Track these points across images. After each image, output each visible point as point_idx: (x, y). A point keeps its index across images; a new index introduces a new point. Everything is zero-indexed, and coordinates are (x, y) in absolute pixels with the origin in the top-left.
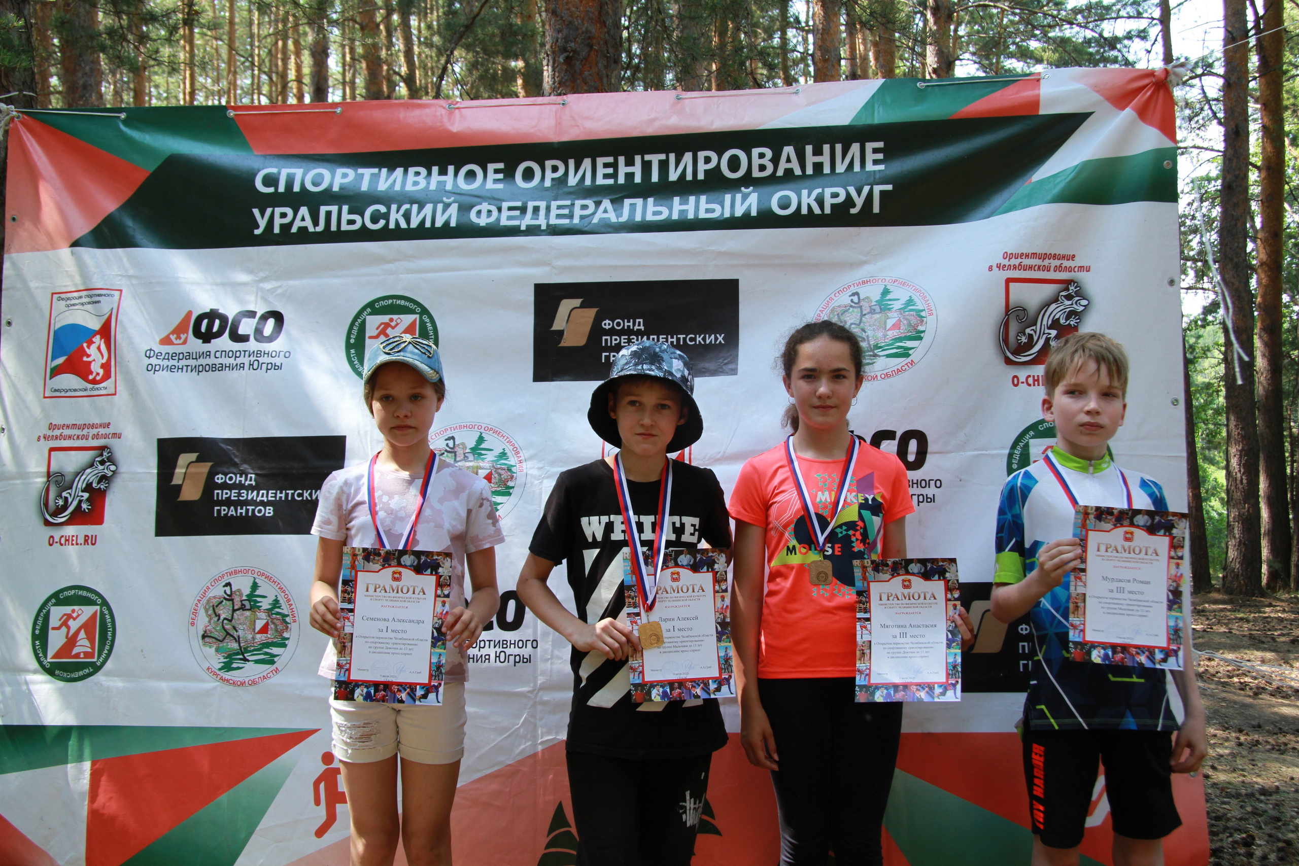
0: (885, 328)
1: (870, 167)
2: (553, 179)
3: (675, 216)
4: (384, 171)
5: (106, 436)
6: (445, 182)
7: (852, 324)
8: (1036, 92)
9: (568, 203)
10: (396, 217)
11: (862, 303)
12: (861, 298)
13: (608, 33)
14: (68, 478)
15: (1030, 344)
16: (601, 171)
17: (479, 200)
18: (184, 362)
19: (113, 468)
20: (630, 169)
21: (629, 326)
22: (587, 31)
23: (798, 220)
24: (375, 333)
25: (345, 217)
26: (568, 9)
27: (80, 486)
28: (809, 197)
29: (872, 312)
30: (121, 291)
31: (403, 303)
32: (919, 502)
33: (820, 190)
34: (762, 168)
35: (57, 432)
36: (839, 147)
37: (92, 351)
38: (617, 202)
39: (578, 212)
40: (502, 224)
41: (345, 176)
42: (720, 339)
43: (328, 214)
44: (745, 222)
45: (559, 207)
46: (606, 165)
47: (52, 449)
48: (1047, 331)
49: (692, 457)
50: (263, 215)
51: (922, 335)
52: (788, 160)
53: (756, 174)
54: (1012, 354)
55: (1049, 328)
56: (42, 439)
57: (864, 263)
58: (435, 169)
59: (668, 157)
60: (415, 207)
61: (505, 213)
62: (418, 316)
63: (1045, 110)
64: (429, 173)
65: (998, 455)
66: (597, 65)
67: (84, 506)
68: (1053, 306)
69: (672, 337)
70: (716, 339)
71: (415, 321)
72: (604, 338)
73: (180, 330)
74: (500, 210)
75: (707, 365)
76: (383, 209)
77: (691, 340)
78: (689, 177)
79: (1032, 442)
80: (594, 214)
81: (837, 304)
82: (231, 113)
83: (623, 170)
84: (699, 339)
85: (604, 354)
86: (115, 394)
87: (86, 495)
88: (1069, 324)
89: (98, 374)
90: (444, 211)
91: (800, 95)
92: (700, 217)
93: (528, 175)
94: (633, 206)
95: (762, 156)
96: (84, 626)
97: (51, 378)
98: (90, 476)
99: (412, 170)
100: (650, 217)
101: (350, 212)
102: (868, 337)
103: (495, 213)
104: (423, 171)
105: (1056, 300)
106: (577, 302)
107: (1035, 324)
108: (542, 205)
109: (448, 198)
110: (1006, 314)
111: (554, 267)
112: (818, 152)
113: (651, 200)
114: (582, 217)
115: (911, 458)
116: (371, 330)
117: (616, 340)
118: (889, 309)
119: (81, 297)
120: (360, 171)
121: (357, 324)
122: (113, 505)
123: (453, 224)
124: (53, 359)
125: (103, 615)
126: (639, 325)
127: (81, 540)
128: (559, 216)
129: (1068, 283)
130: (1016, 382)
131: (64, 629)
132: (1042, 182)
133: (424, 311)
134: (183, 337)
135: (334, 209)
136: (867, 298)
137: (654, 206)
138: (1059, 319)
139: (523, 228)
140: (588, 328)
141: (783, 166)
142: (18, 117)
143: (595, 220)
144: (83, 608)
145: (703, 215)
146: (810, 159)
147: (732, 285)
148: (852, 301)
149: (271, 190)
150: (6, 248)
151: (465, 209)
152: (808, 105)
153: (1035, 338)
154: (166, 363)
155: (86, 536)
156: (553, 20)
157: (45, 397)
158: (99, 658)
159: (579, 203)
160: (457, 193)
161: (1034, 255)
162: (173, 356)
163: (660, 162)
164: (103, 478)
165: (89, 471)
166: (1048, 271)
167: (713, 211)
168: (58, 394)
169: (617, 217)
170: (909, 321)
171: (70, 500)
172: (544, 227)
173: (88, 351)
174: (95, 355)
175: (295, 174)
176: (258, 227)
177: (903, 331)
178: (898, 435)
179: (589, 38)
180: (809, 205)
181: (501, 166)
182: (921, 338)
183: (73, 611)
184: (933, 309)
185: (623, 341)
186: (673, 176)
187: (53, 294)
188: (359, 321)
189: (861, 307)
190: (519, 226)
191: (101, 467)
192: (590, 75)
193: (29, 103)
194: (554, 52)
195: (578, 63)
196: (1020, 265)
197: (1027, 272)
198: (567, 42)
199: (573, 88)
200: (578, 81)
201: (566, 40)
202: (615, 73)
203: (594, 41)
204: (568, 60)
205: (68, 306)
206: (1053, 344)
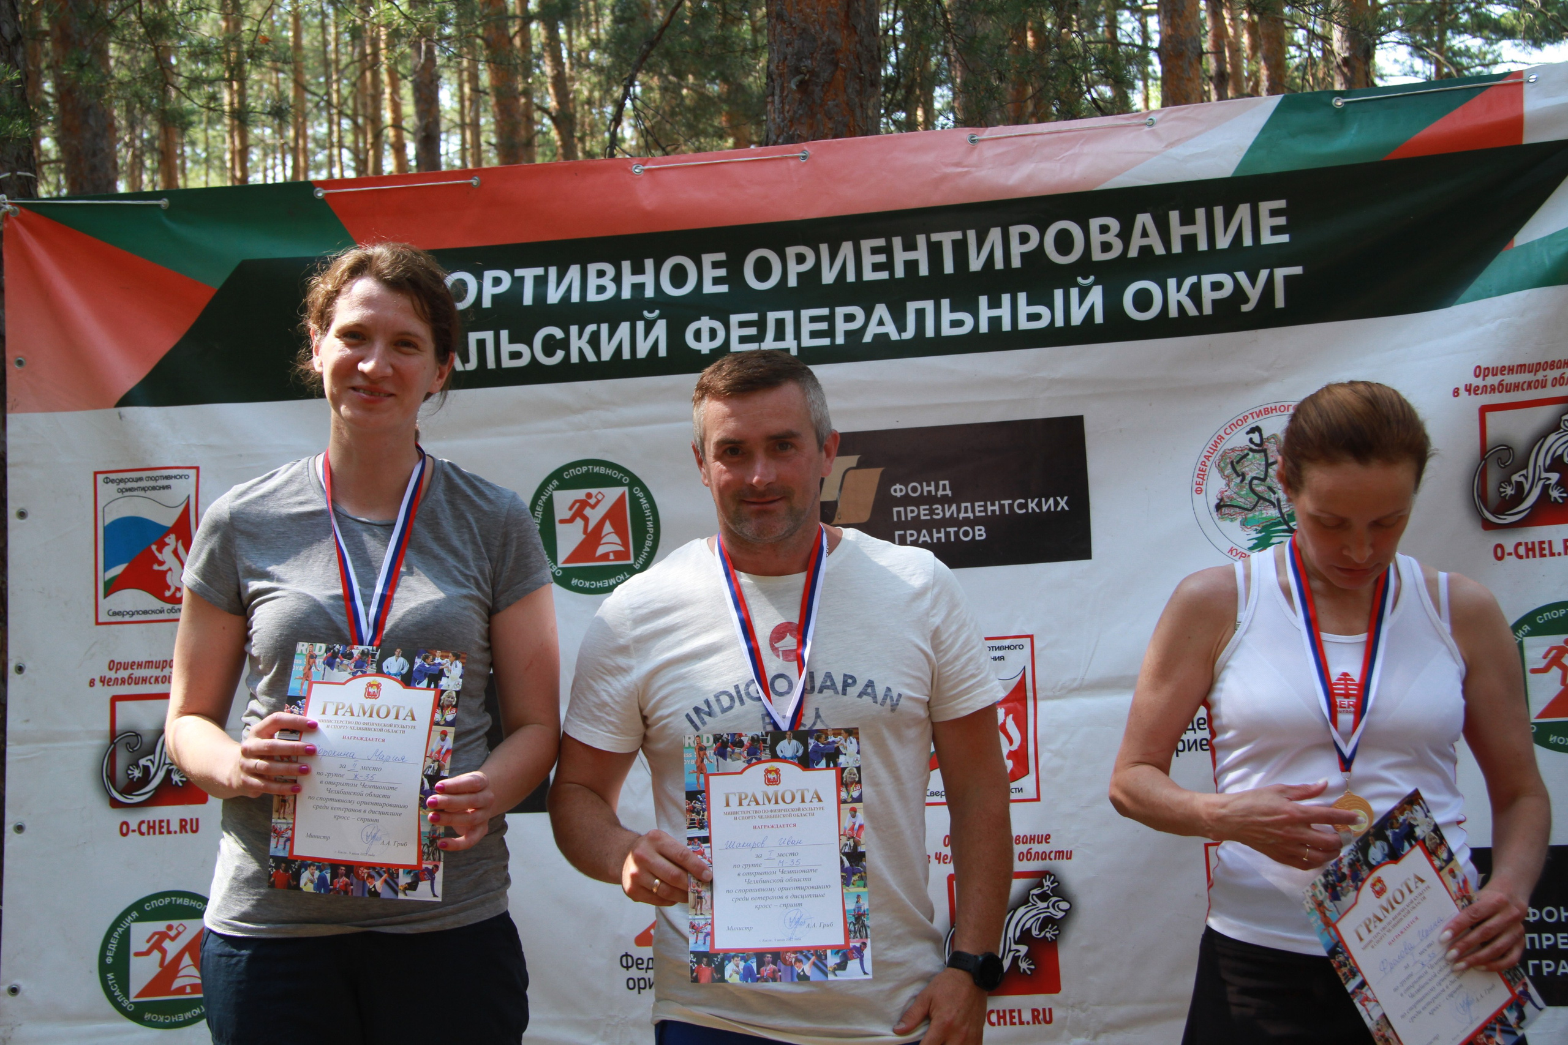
1: (1267, 238)
2: (799, 275)
3: (984, 328)
4: (553, 271)
6: (643, 284)
7: (1254, 478)
8: (1515, 109)
9: (825, 311)
10: (579, 343)
11: (1267, 445)
12: (1265, 436)
13: (861, 42)
14: (147, 739)
15: (1520, 495)
16: (868, 260)
17: (694, 313)
20: (911, 255)
21: (929, 492)
22: (830, 42)
23: (1165, 326)
24: (568, 515)
25: (506, 347)
26: (801, 11)
27: (165, 749)
28: (1179, 289)
30: (197, 468)
31: (603, 470)
33: (1193, 279)
34: (1106, 247)
35: (123, 674)
36: (1218, 211)
37: (167, 555)
38: (897, 309)
39: (841, 327)
41: (497, 281)
42: (1063, 503)
43: (481, 344)
44: (1087, 333)
45: (813, 319)
46: (875, 251)
47: (113, 699)
48: (1544, 475)
49: (1037, 686)
52: (1145, 234)
53: (1098, 256)
54: (1493, 513)
55: (1547, 470)
56: (98, 683)
57: (1264, 381)
58: (626, 265)
59: (965, 236)
60: (605, 328)
61: (736, 333)
62: (626, 489)
63: (1530, 138)
64: (619, 272)
66: (845, 91)
67: (175, 778)
68: (1552, 437)
69: (993, 504)
70: (1056, 504)
71: (623, 495)
72: (895, 510)
74: (727, 327)
75: (1046, 543)
76: (559, 333)
77: (1020, 506)
78: (999, 265)
79: (1528, 641)
80: (864, 327)
81: (1229, 446)
82: (323, 191)
83: (900, 257)
84: (1032, 505)
85: (897, 533)
89: (179, 589)
90: (647, 333)
92: (1020, 327)
93: (763, 270)
94: (920, 314)
95: (1104, 229)
96: (187, 948)
97: (106, 595)
99: (593, 268)
100: (947, 331)
101: (512, 341)
102: (1278, 500)
103: (721, 333)
104: (610, 270)
105: (1555, 427)
106: (852, 460)
107: (1526, 467)
108: (788, 316)
109: (651, 312)
110: (1483, 458)
112: (1188, 219)
113: (945, 304)
114: (847, 334)
116: (562, 511)
117: (912, 511)
119: (141, 479)
120: (518, 272)
121: (540, 503)
123: (662, 352)
126: (944, 489)
127: (176, 826)
128: (814, 334)
130: (1499, 554)
133: (635, 482)
135: (488, 336)
136: (1274, 436)
137: (952, 311)
138: (1561, 456)
140: (871, 498)
141: (1137, 242)
142: (14, 212)
143: (868, 338)
144: (185, 922)
145: (1024, 324)
146: (1177, 231)
147: (1075, 424)
148: (1251, 440)
151: (676, 327)
152: (1171, 145)
153: (1527, 487)
155: (183, 820)
156: (779, 27)
157: (99, 623)
159: (841, 311)
160: (661, 302)
161: (1522, 368)
163: (955, 243)
166: (1544, 387)
167: (1038, 317)
168: (118, 618)
169: (899, 332)
171: (153, 770)
172: (794, 352)
173: (159, 556)
174: (173, 564)
179: (833, 51)
180: (1179, 303)
181: (721, 256)
183: (173, 927)
185: (922, 512)
186: (976, 264)
188: (544, 498)
189: (1265, 451)
192: (837, 106)
193: (27, 188)
194: (781, 75)
195: (817, 89)
196: (1500, 384)
197: (1512, 393)
198: (799, 60)
199: (811, 126)
200: (819, 116)
201: (799, 56)
202: (873, 101)
203: (841, 56)
204: (802, 85)
205: (121, 491)
206: (1555, 494)
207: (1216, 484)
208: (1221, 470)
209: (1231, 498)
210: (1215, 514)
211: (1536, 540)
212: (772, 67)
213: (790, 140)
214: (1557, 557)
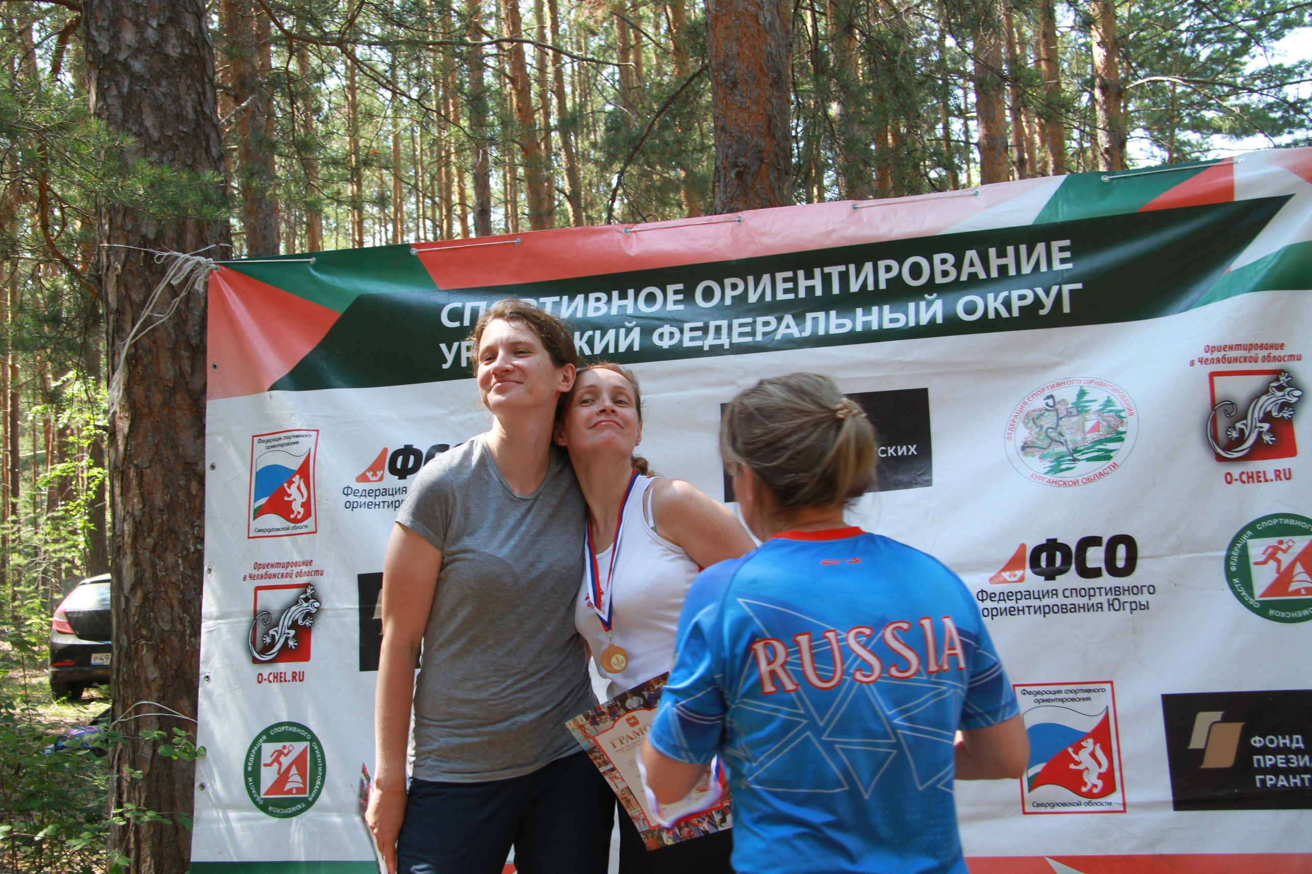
0: (1083, 431)
1: (1057, 266)
2: (733, 297)
3: (859, 328)
4: (565, 298)
5: (309, 574)
6: (626, 306)
7: (1049, 428)
8: (1229, 178)
9: (750, 320)
11: (1058, 406)
12: (1057, 400)
13: (778, 145)
14: (275, 616)
15: (1242, 439)
16: (780, 286)
17: (660, 323)
18: (380, 499)
19: (317, 604)
20: (810, 283)
22: (757, 145)
23: (985, 325)
26: (737, 125)
27: (286, 623)
28: (995, 300)
29: (1069, 414)
30: (318, 431)
32: (1132, 609)
33: (1006, 293)
34: (945, 274)
35: (262, 571)
36: (1023, 248)
37: (293, 491)
38: (799, 318)
39: (760, 329)
40: (685, 345)
42: (913, 449)
44: (931, 330)
45: (741, 325)
46: (785, 280)
47: (258, 588)
48: (1259, 425)
50: (450, 349)
51: (1123, 436)
52: (972, 264)
53: (939, 280)
54: (1223, 450)
55: (1261, 421)
56: (248, 578)
57: (1056, 365)
58: (615, 294)
59: (847, 268)
60: (598, 333)
61: (687, 335)
63: (1240, 196)
64: (610, 299)
65: (1215, 557)
66: (768, 178)
67: (291, 643)
68: (1264, 398)
70: (908, 450)
73: (375, 467)
74: (682, 331)
75: (901, 477)
77: (883, 451)
78: (871, 287)
80: (776, 330)
81: (1031, 408)
82: (414, 251)
83: (803, 284)
84: (891, 451)
86: (315, 532)
87: (292, 632)
88: (1283, 417)
89: (299, 513)
90: (627, 336)
91: (980, 196)
92: (885, 327)
93: (708, 294)
94: (815, 319)
95: (944, 261)
96: (294, 762)
97: (255, 518)
98: (296, 613)
99: (592, 296)
100: (833, 331)
102: (1066, 441)
103: (677, 335)
104: (604, 297)
105: (1266, 392)
107: (1246, 418)
108: (724, 323)
109: (630, 322)
110: (1213, 409)
111: (739, 386)
112: (1002, 254)
113: (833, 313)
114: (765, 334)
115: (1120, 564)
118: (1087, 411)
119: (280, 439)
120: (542, 300)
122: (318, 641)
123: (636, 348)
124: (255, 501)
125: (313, 751)
127: (289, 677)
128: (741, 335)
129: (1278, 373)
130: (1229, 479)
131: (276, 765)
132: (1242, 270)
134: (379, 473)
136: (1063, 400)
137: (837, 318)
138: (1270, 412)
139: (706, 348)
141: (966, 270)
142: (217, 269)
143: (778, 336)
144: (293, 744)
145: (887, 325)
146: (995, 262)
147: (922, 394)
148: (1047, 404)
149: (457, 324)
150: (208, 395)
151: (647, 332)
152: (989, 206)
153: (1247, 432)
154: (363, 500)
155: (294, 673)
156: (723, 136)
157: (249, 538)
158: (310, 793)
159: (760, 320)
160: (638, 317)
161: (1238, 347)
162: (370, 493)
163: (840, 273)
164: (308, 615)
165: (294, 608)
166: (1256, 362)
167: (897, 320)
168: (261, 534)
169: (800, 333)
170: (1108, 422)
171: (277, 638)
172: (727, 346)
173: (289, 491)
174: (296, 495)
175: (478, 307)
176: (445, 361)
177: (1102, 433)
178: (1105, 541)
179: (760, 152)
180: (996, 310)
181: (680, 286)
182: (1121, 440)
183: (284, 747)
184: (1133, 408)
186: (854, 287)
187: (254, 436)
189: (1056, 410)
190: (702, 347)
191: (305, 604)
192: (762, 188)
193: (225, 253)
194: (724, 168)
195: (749, 177)
196: (1224, 358)
197: (1232, 364)
198: (737, 158)
199: (745, 202)
200: (750, 195)
201: (737, 155)
202: (787, 184)
203: (765, 155)
204: (739, 175)
205: (268, 448)
206: (1267, 438)
207: (1023, 434)
208: (1025, 424)
209: (1033, 442)
210: (1020, 452)
211: (1254, 470)
212: (718, 163)
213: (731, 211)
214: (1270, 483)
